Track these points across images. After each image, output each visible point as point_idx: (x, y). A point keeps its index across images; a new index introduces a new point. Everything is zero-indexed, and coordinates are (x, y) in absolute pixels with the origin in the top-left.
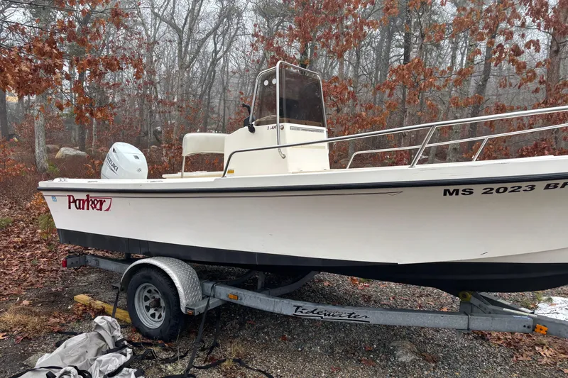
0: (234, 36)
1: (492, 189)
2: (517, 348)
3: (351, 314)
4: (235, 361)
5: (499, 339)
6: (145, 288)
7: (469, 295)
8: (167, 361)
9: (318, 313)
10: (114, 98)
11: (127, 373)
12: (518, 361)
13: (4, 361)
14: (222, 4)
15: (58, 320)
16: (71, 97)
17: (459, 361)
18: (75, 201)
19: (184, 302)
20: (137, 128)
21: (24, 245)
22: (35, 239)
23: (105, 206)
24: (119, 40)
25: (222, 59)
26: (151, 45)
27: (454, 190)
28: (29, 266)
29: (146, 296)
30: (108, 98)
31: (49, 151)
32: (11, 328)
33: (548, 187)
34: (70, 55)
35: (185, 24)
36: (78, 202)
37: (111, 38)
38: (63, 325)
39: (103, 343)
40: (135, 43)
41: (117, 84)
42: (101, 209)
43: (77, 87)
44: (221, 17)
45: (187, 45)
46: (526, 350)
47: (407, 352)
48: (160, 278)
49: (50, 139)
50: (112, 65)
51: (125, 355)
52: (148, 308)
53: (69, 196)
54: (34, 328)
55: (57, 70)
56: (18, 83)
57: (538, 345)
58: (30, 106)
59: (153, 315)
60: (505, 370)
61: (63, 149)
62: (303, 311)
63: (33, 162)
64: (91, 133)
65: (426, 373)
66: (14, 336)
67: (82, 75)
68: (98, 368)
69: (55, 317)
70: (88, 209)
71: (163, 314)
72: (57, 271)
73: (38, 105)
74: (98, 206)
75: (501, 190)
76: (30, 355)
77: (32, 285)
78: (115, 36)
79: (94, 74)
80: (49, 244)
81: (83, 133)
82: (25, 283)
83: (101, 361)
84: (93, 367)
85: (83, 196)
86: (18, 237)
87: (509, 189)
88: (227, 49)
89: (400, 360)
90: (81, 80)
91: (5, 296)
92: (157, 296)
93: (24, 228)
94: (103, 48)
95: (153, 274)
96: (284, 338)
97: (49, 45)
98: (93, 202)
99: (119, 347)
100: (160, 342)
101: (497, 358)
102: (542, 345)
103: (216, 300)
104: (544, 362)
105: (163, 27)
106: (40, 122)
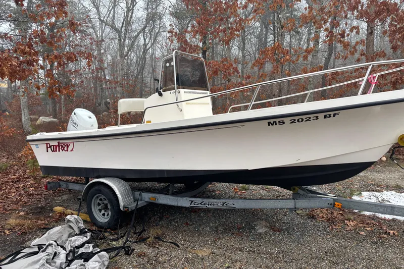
0: (158, 33)
1: (295, 120)
2: (333, 222)
3: (224, 203)
4: (155, 238)
5: (323, 217)
6: (98, 197)
7: (297, 188)
8: (113, 240)
9: (204, 204)
10: (75, 80)
11: (88, 247)
12: (332, 229)
13: (11, 246)
14: (148, 11)
15: (44, 222)
16: (45, 81)
17: (295, 230)
18: (50, 147)
19: (122, 204)
20: (92, 100)
21: (18, 180)
22: (26, 176)
23: (70, 148)
24: (77, 40)
25: (151, 49)
26: (99, 42)
27: (274, 122)
28: (22, 192)
29: (99, 203)
30: (71, 80)
31: (31, 120)
32: (14, 227)
33: (325, 117)
34: (43, 52)
35: (122, 26)
36: (52, 147)
37: (71, 39)
38: (47, 224)
39: (72, 231)
40: (88, 41)
41: (77, 71)
42: (67, 151)
43: (49, 74)
44: (148, 20)
45: (124, 41)
46: (338, 223)
47: (262, 227)
48: (107, 190)
49: (32, 111)
50: (71, 58)
51: (87, 237)
52: (100, 210)
53: (47, 144)
54: (28, 227)
55: (35, 64)
56: (10, 73)
57: (347, 220)
58: (16, 89)
59: (104, 215)
60: (323, 234)
61: (41, 118)
62: (195, 204)
63: (22, 127)
64: (60, 106)
65: (273, 237)
66: (16, 232)
67: (52, 66)
68: (69, 245)
69: (41, 220)
70: (59, 151)
71: (110, 213)
72: (41, 194)
73: (22, 88)
74: (66, 149)
75: (300, 120)
76: (27, 241)
77: (26, 203)
78: (74, 37)
79: (59, 64)
80: (35, 179)
81: (55, 106)
82: (21, 203)
83: (71, 240)
84: (66, 244)
85: (56, 143)
86: (14, 175)
87: (305, 120)
88: (154, 42)
89: (258, 231)
90: (51, 70)
91: (8, 211)
92: (106, 202)
93: (18, 169)
94: (65, 46)
95: (102, 188)
96: (187, 224)
97: (28, 48)
98: (62, 147)
99: (82, 232)
100: (108, 230)
101: (320, 228)
102: (349, 220)
103: (142, 202)
104: (348, 229)
105: (108, 29)
106: (24, 99)
